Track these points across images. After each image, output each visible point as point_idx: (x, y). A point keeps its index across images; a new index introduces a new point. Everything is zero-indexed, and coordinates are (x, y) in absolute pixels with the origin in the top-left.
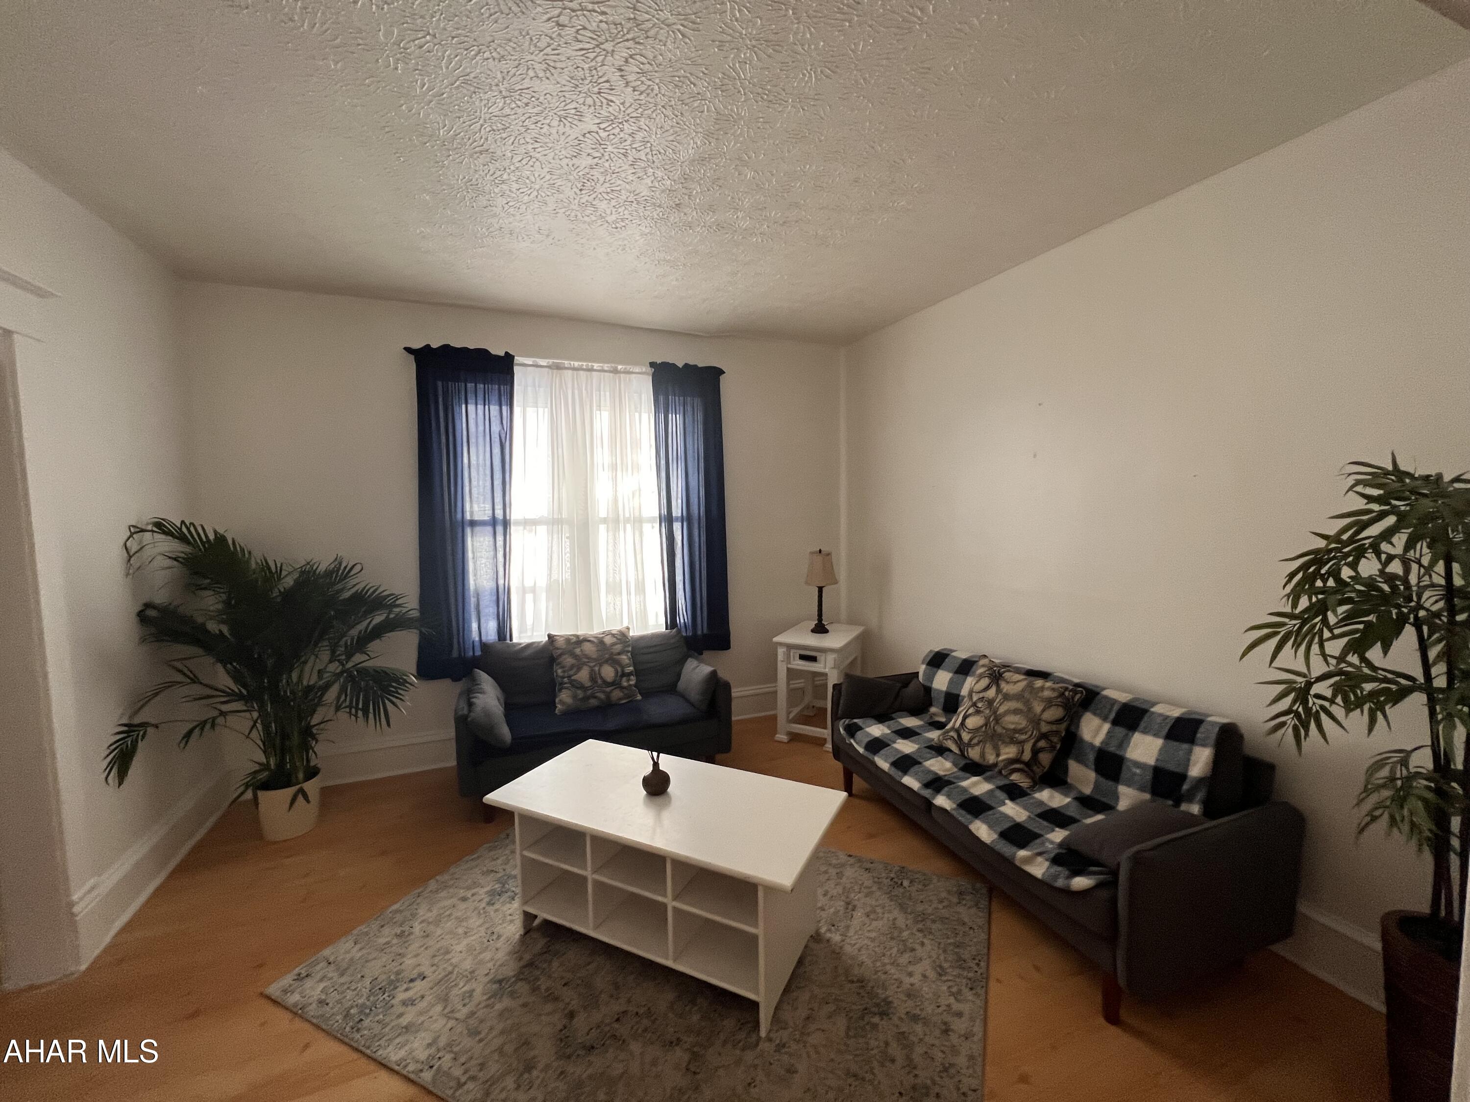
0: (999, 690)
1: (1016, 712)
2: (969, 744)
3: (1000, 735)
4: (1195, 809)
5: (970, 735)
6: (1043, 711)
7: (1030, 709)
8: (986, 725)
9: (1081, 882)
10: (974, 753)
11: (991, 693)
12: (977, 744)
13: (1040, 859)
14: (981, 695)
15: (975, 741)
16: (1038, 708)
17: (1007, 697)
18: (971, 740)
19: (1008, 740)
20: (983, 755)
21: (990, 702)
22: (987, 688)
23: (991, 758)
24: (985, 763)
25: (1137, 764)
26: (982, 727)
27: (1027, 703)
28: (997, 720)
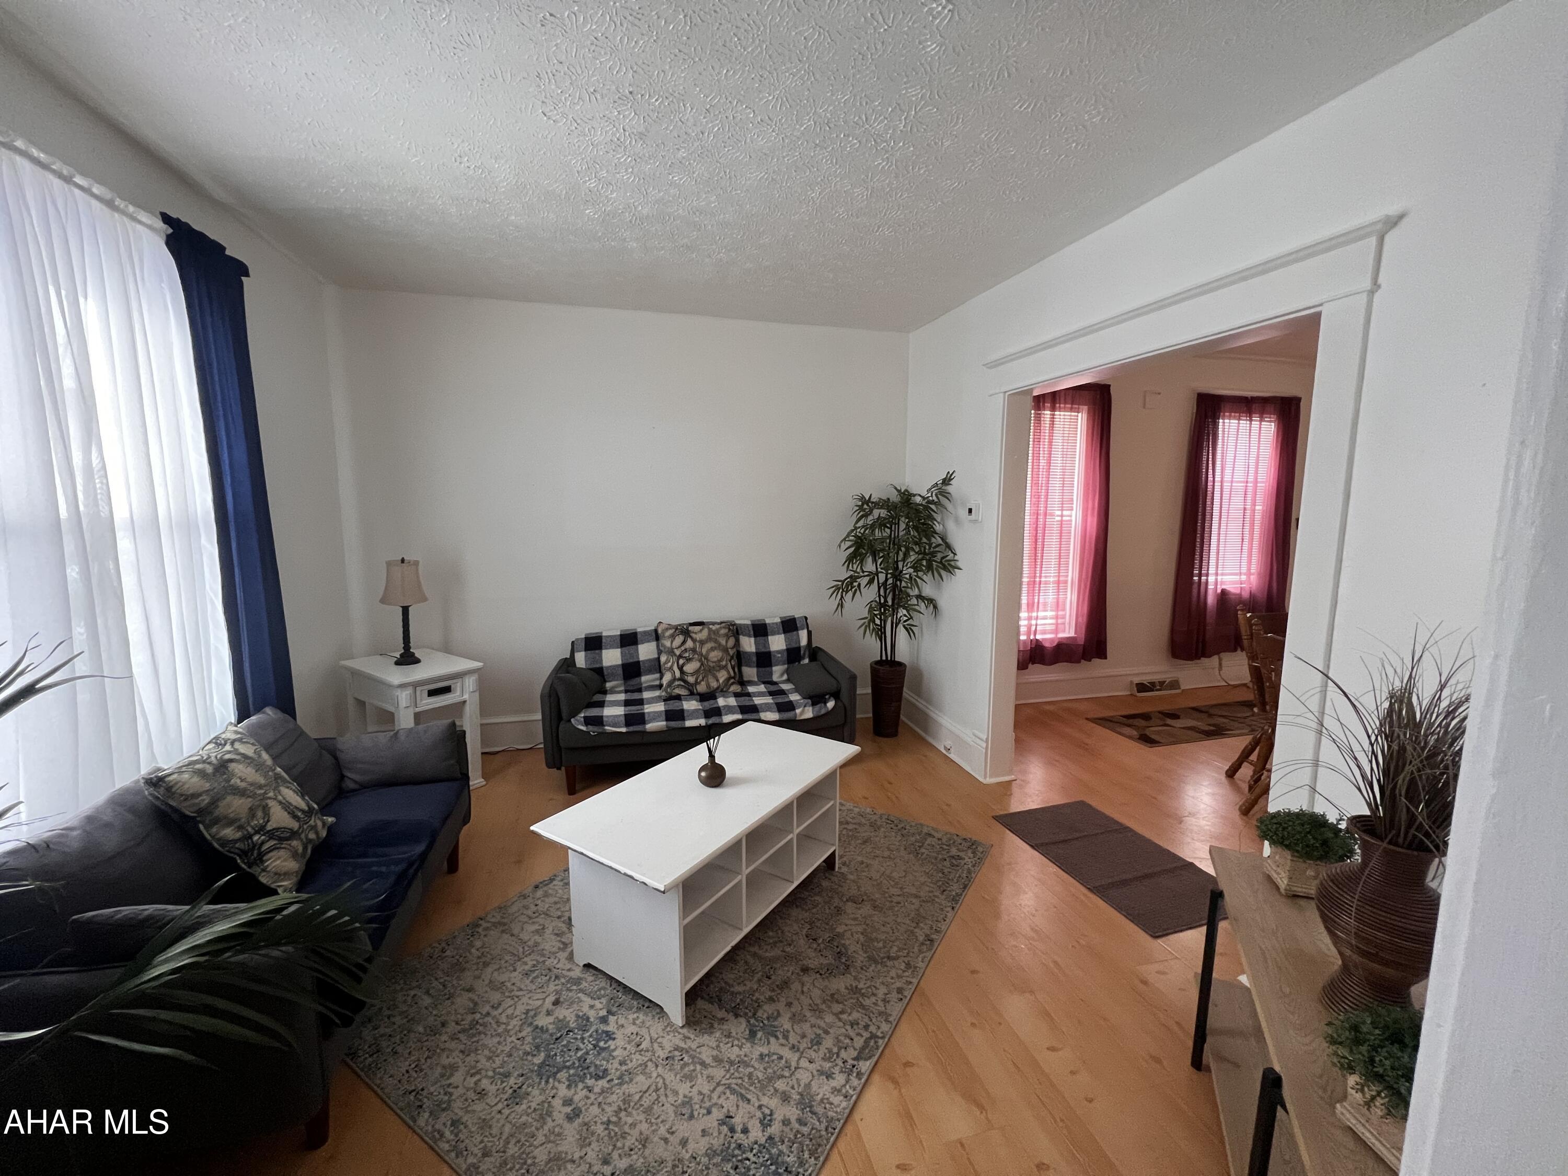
0: (694, 640)
1: (712, 649)
2: (697, 683)
3: (714, 667)
4: (806, 661)
5: (695, 676)
6: (727, 642)
7: (720, 645)
8: (702, 664)
9: (831, 704)
10: (702, 688)
11: (689, 644)
12: (703, 680)
13: (806, 708)
14: (683, 648)
15: (701, 678)
16: (723, 642)
17: (702, 643)
18: (697, 679)
19: (718, 668)
20: (708, 686)
21: (694, 650)
22: (684, 642)
23: (714, 684)
24: (712, 689)
25: (778, 652)
26: (700, 667)
27: (716, 641)
28: (706, 658)
